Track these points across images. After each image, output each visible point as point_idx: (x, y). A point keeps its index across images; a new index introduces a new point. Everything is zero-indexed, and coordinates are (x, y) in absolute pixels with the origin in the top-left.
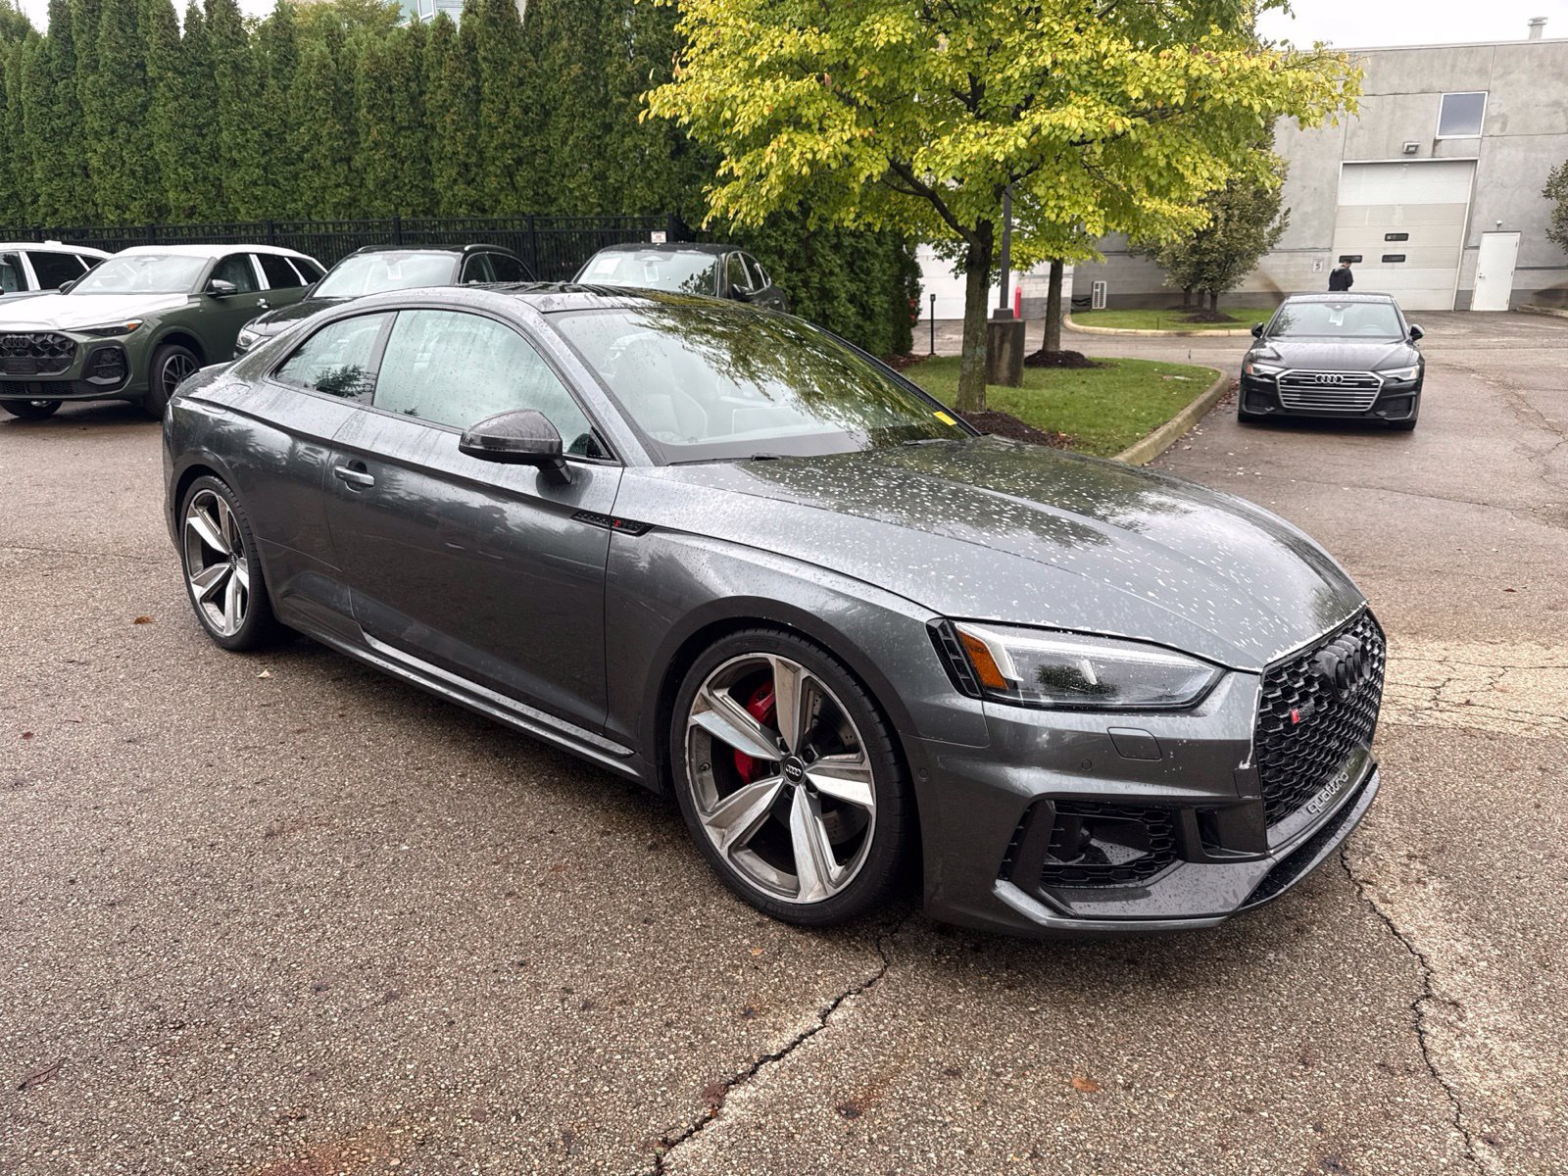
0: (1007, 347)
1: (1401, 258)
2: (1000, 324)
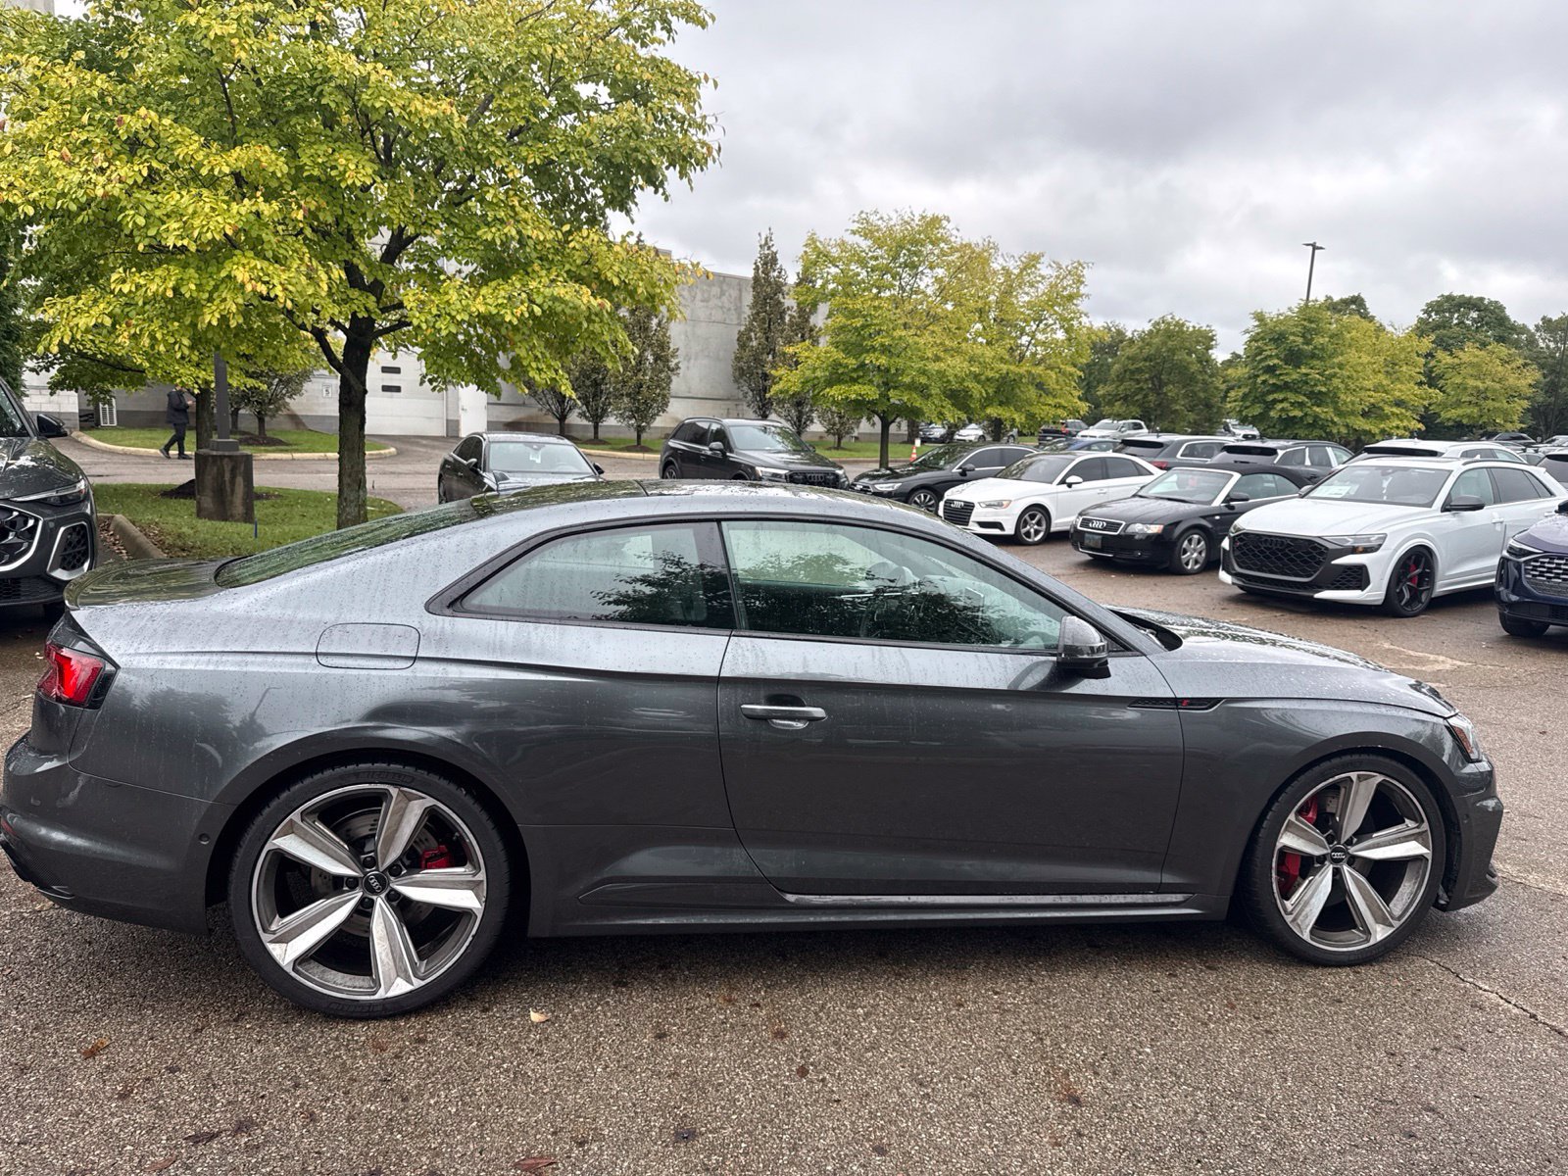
0: (240, 480)
1: (398, 389)
2: (230, 457)
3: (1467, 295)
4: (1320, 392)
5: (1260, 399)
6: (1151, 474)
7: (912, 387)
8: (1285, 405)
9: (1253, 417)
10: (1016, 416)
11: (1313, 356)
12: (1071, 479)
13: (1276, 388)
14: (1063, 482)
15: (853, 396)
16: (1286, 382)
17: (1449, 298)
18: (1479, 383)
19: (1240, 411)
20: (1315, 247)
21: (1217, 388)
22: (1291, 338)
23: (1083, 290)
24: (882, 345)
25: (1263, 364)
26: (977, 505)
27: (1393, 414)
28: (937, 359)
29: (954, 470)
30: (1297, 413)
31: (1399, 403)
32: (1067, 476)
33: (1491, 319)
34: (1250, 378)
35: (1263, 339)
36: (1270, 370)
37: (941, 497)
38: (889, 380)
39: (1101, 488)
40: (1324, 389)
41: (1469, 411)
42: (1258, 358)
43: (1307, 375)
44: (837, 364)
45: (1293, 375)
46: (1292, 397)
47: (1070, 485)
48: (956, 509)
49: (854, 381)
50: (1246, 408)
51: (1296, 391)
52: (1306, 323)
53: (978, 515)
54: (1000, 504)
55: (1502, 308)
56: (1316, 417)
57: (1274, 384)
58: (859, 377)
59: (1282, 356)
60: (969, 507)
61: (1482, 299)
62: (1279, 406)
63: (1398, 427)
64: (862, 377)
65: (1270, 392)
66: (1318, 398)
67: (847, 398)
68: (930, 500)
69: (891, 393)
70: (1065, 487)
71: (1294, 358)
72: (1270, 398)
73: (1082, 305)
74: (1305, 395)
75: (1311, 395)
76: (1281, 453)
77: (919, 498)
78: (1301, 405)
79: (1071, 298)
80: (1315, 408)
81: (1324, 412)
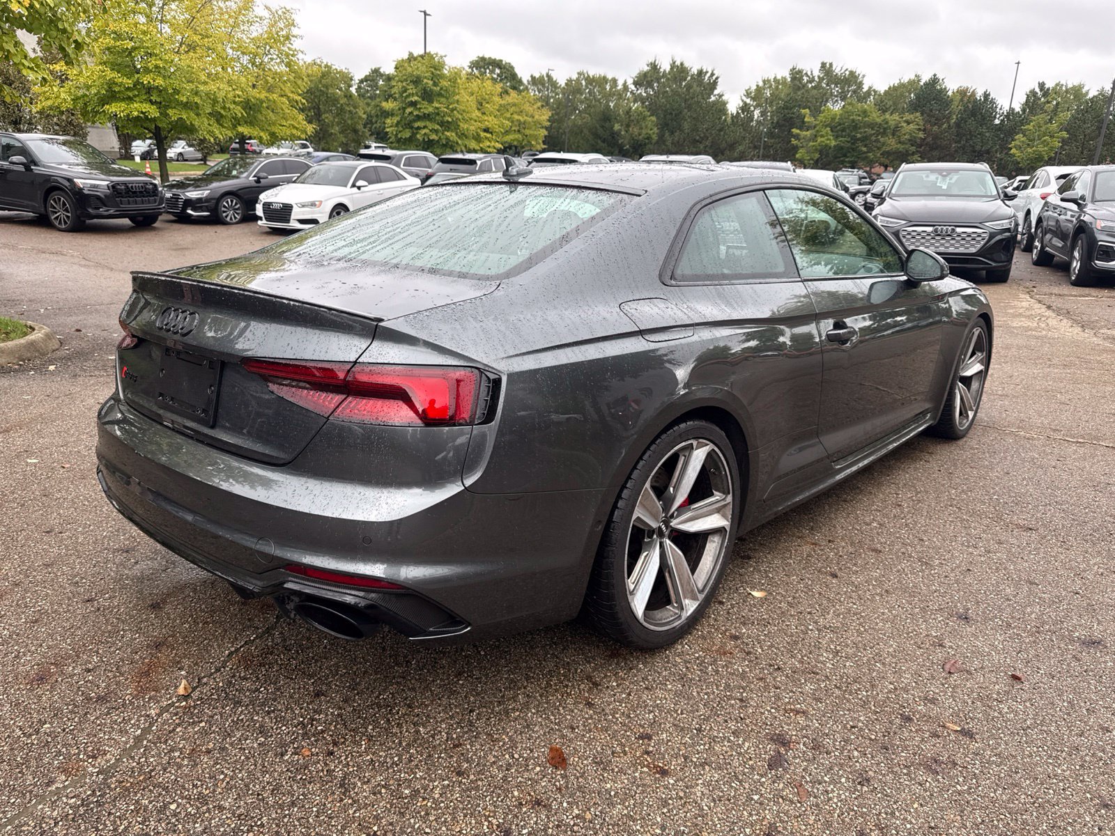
3: (493, 58)
4: (448, 122)
5: (409, 125)
6: (405, 179)
7: (187, 106)
8: (426, 131)
9: (405, 139)
10: (262, 134)
11: (440, 95)
12: (360, 183)
13: (418, 118)
14: (353, 186)
15: (136, 114)
16: (425, 114)
17: (483, 59)
18: (520, 118)
19: (397, 135)
20: (426, 14)
21: (360, 118)
22: (425, 81)
23: (295, 31)
24: (157, 67)
25: (409, 100)
26: (295, 206)
27: (486, 138)
28: (205, 83)
29: (251, 178)
30: (433, 137)
31: (486, 130)
32: (356, 180)
33: (507, 74)
34: (399, 109)
35: (406, 80)
36: (413, 104)
37: (256, 200)
38: (164, 99)
39: (379, 190)
40: (450, 120)
41: (516, 136)
42: (404, 95)
43: (437, 108)
44: (112, 83)
45: (429, 109)
46: (431, 125)
47: (359, 188)
48: (276, 210)
49: (130, 99)
50: (400, 132)
51: (430, 120)
52: (433, 70)
53: (297, 214)
54: (313, 204)
55: (512, 68)
56: (447, 139)
57: (417, 115)
58: (135, 96)
59: (419, 94)
60: (287, 209)
61: (501, 61)
62: (423, 132)
63: (489, 147)
64: (138, 95)
65: (415, 121)
66: (446, 126)
67: (128, 115)
68: (236, 204)
69: (170, 112)
70: (355, 189)
71: (428, 96)
72: (416, 125)
73: (297, 44)
74: (438, 124)
75: (442, 124)
76: (479, 162)
77: (227, 202)
78: (436, 131)
79: (287, 38)
80: (446, 133)
81: (451, 135)
